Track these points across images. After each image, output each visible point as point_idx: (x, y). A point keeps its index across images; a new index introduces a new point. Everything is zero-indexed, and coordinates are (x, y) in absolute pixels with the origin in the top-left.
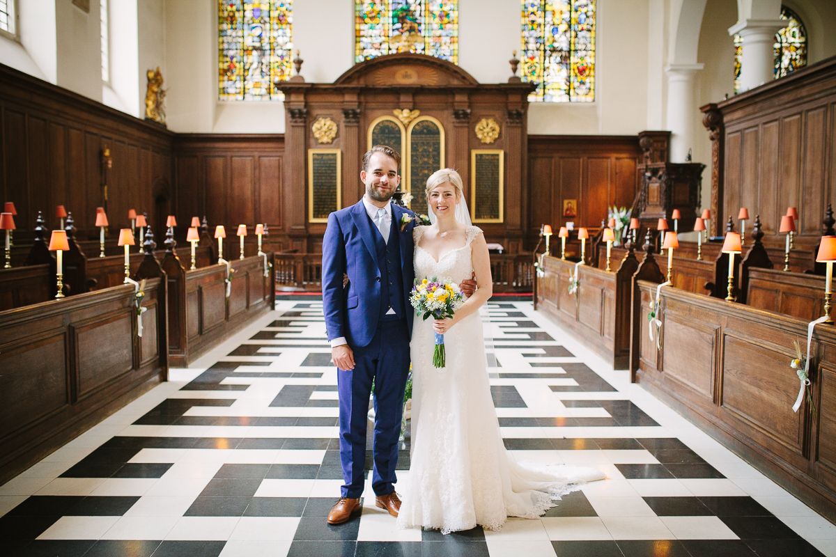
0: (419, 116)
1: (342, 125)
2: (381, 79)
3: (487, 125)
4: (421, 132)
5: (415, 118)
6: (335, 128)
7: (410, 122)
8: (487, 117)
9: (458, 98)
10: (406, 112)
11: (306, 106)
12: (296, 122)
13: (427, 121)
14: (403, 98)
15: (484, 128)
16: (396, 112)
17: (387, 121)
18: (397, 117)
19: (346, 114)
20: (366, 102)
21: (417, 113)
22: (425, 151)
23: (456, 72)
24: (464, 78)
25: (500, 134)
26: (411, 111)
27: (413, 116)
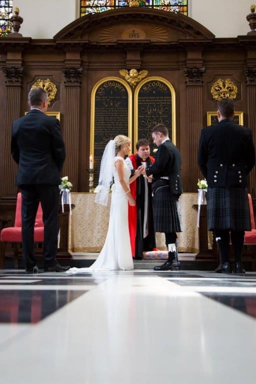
0: (146, 77)
1: (62, 86)
2: (107, 37)
3: (224, 86)
4: (150, 94)
5: (143, 79)
6: (55, 90)
7: (138, 83)
8: (223, 77)
9: (190, 56)
10: (133, 72)
11: (22, 65)
12: (11, 81)
13: (156, 81)
14: (130, 57)
15: (221, 88)
16: (123, 73)
17: (112, 81)
18: (123, 78)
19: (67, 74)
20: (89, 62)
21: (146, 73)
22: (154, 114)
23: (189, 27)
24: (198, 33)
25: (238, 94)
26: (138, 70)
27: (140, 77)
